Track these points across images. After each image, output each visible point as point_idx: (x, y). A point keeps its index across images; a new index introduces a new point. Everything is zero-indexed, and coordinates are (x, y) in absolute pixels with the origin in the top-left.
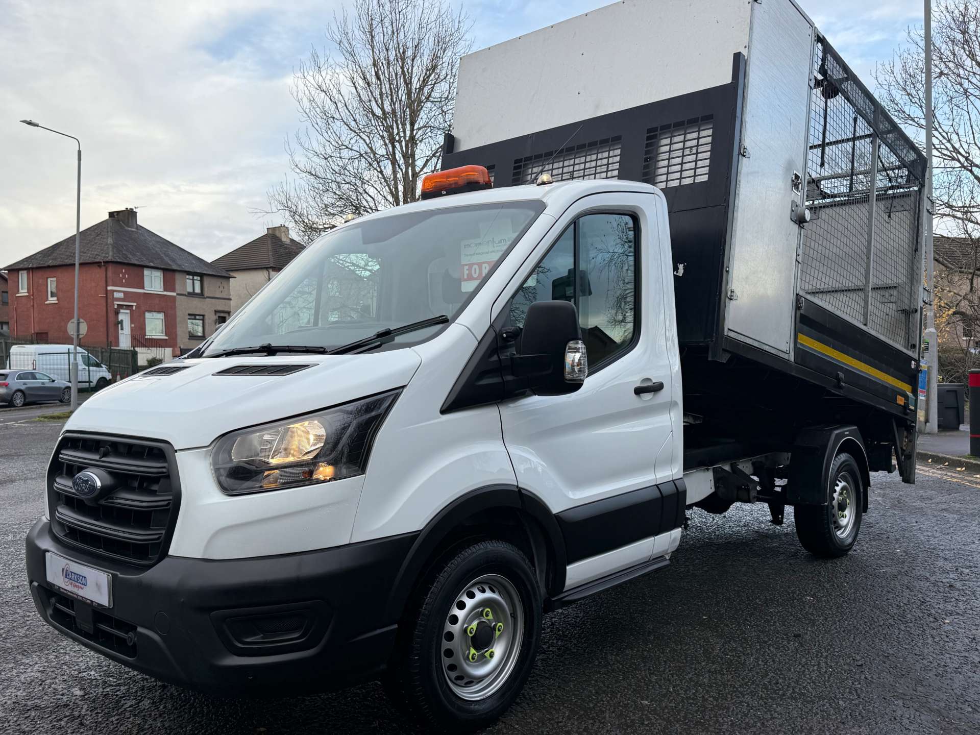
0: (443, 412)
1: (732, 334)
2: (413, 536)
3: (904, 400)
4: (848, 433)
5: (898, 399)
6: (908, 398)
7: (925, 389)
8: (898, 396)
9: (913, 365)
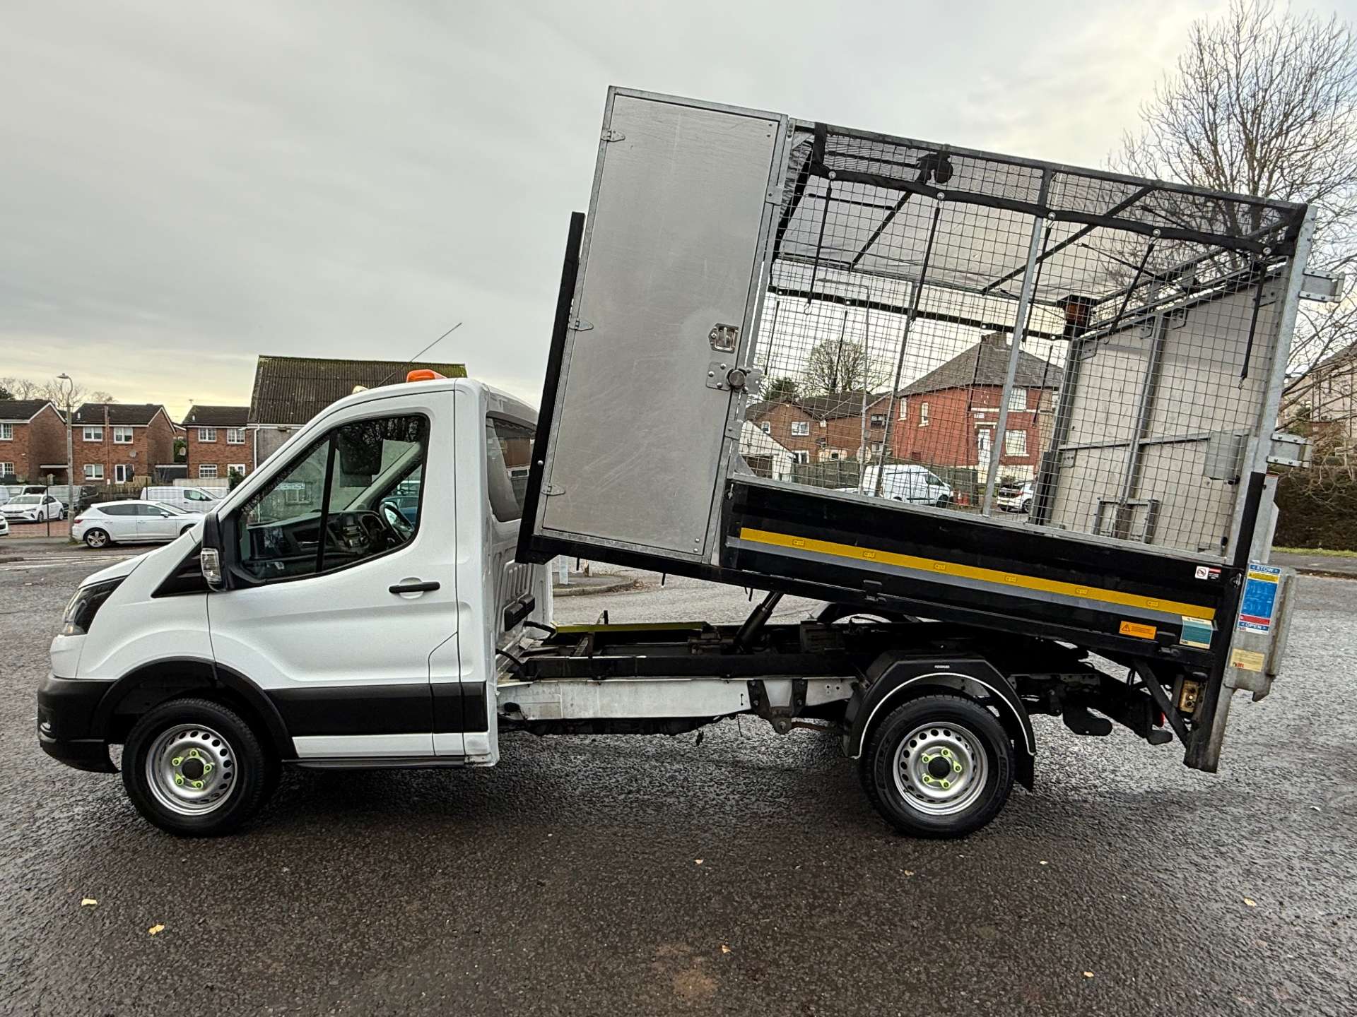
0: (155, 595)
1: (548, 534)
2: (107, 684)
3: (1157, 630)
4: (948, 667)
5: (1127, 629)
6: (1177, 629)
7: (1269, 616)
8: (1123, 624)
9: (1202, 574)
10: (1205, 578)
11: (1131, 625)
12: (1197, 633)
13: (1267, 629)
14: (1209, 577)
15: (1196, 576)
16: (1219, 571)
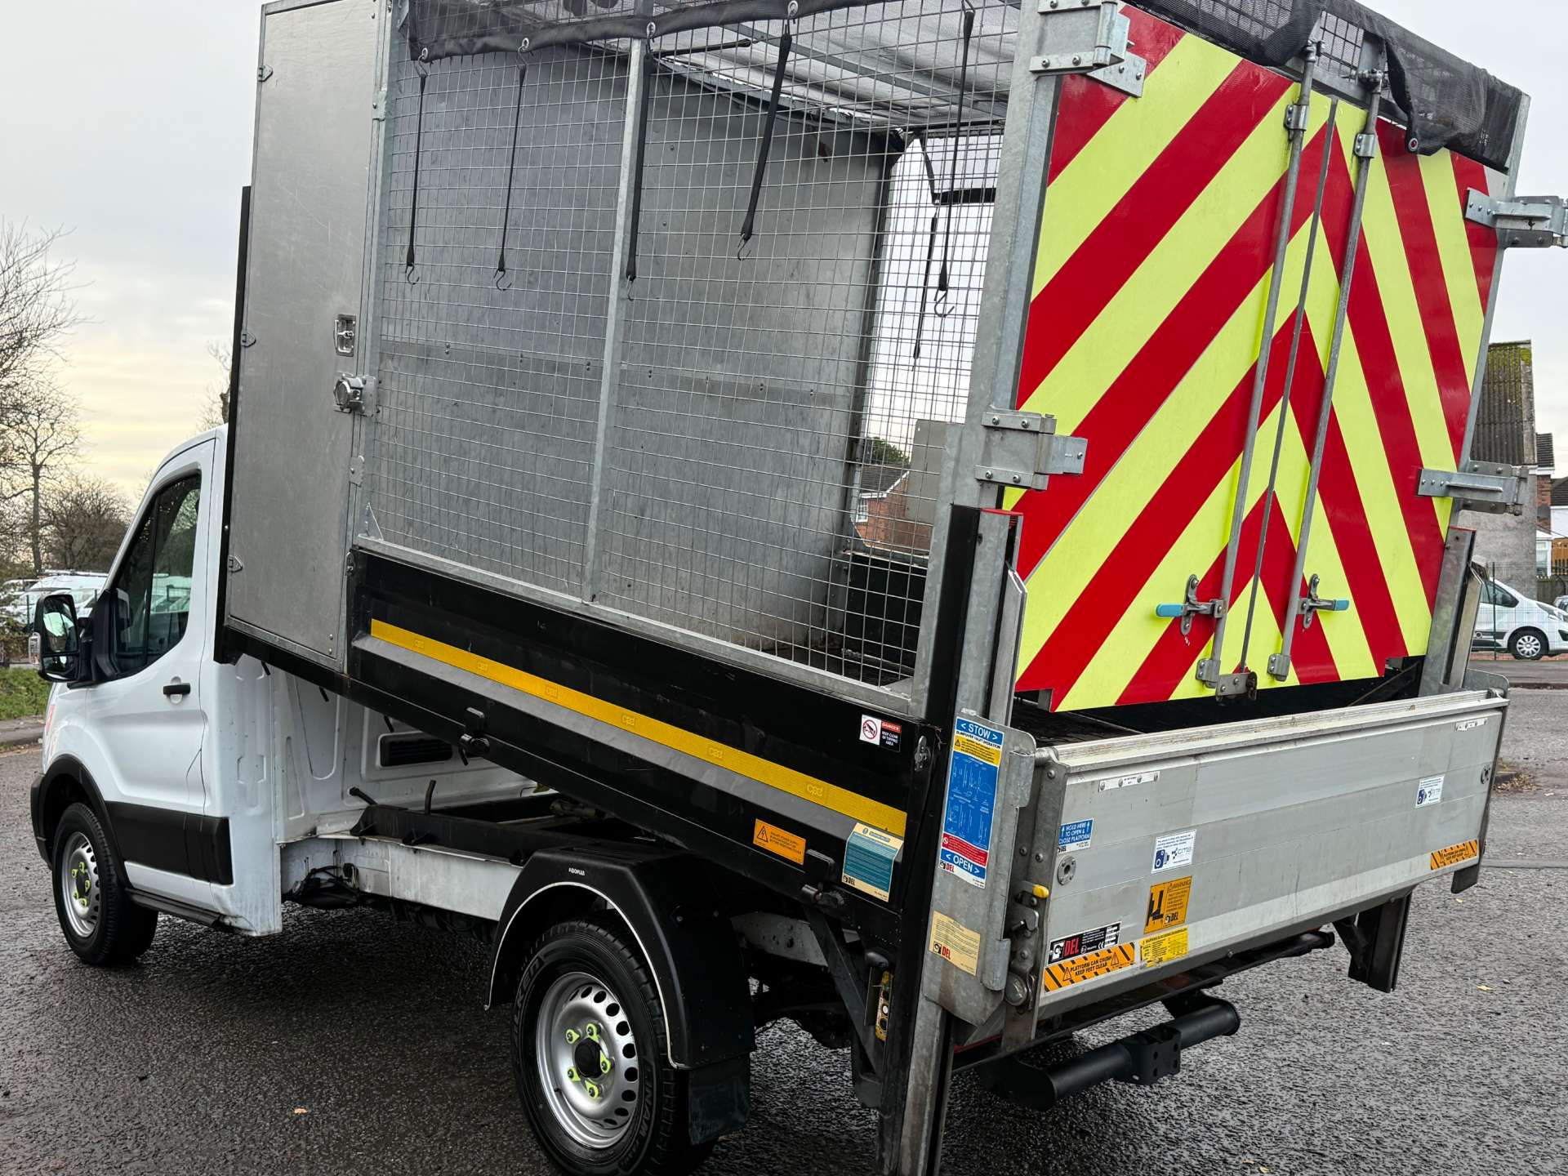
1: (233, 624)
3: (807, 847)
4: (582, 873)
5: (767, 837)
6: (835, 846)
7: (986, 842)
8: (759, 824)
9: (871, 732)
10: (876, 741)
11: (770, 829)
12: (869, 862)
13: (981, 874)
14: (882, 741)
15: (862, 737)
16: (897, 728)
